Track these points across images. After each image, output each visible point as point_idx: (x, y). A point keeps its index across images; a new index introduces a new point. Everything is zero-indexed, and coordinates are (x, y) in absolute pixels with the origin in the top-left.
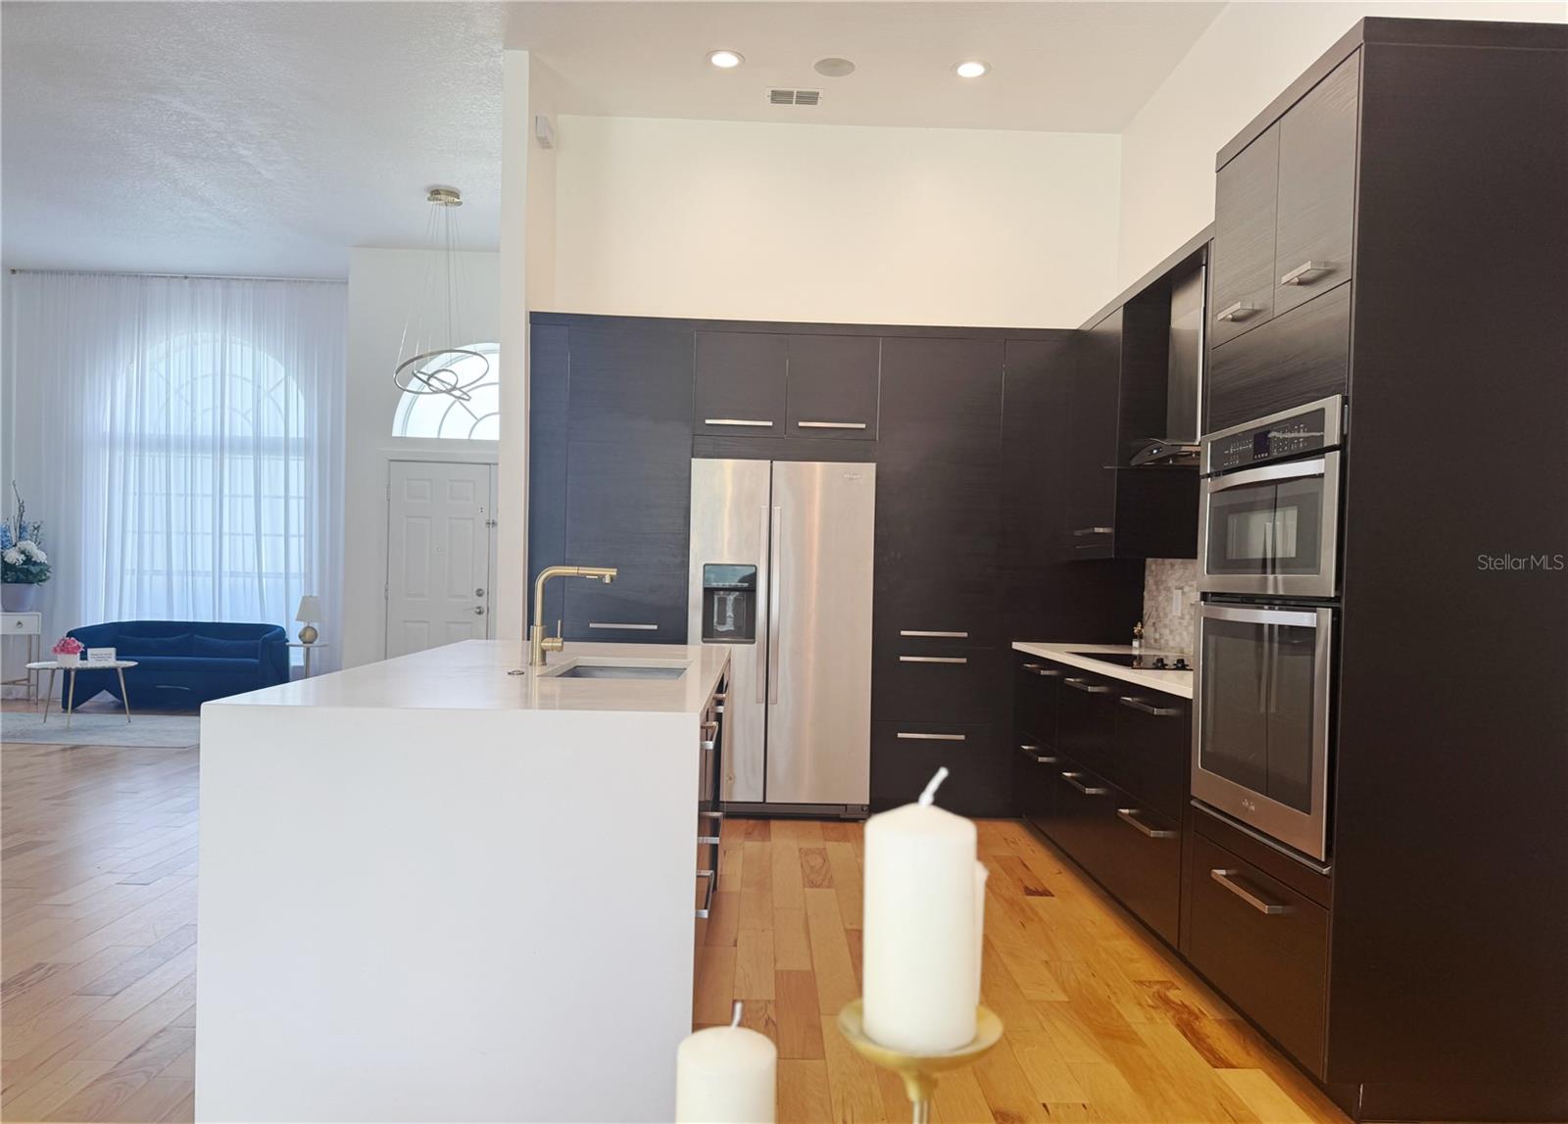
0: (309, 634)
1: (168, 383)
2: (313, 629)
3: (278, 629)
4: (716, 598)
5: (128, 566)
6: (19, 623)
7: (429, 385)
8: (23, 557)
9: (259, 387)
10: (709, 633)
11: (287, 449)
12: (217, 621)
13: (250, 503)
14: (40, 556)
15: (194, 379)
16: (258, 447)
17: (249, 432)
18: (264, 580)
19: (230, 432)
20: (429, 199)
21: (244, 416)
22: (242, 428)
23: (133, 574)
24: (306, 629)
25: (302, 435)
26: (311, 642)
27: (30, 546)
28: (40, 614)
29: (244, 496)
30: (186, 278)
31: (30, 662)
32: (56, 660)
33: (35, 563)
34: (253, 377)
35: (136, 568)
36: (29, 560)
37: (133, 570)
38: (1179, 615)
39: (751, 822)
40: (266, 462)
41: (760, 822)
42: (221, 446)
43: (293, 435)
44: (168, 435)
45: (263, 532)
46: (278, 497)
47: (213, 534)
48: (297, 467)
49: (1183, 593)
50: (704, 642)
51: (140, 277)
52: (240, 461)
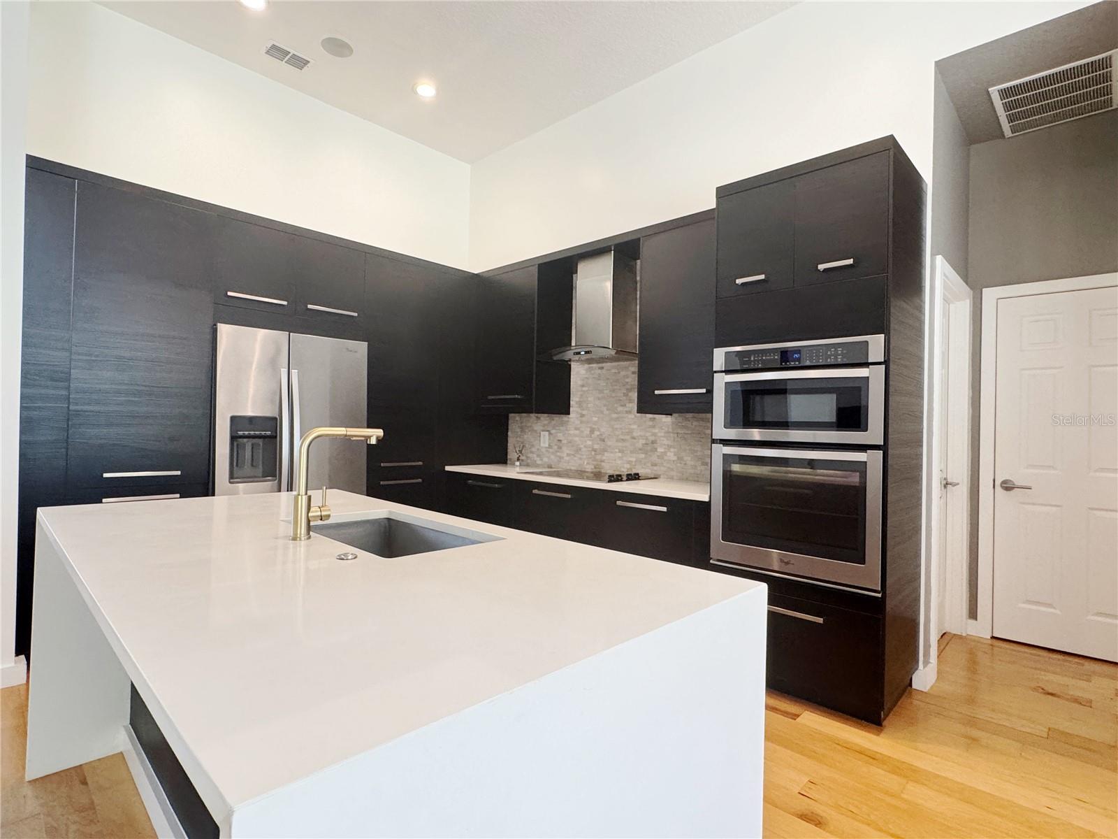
4: (235, 444)
38: (547, 446)
49: (550, 434)
50: (230, 482)
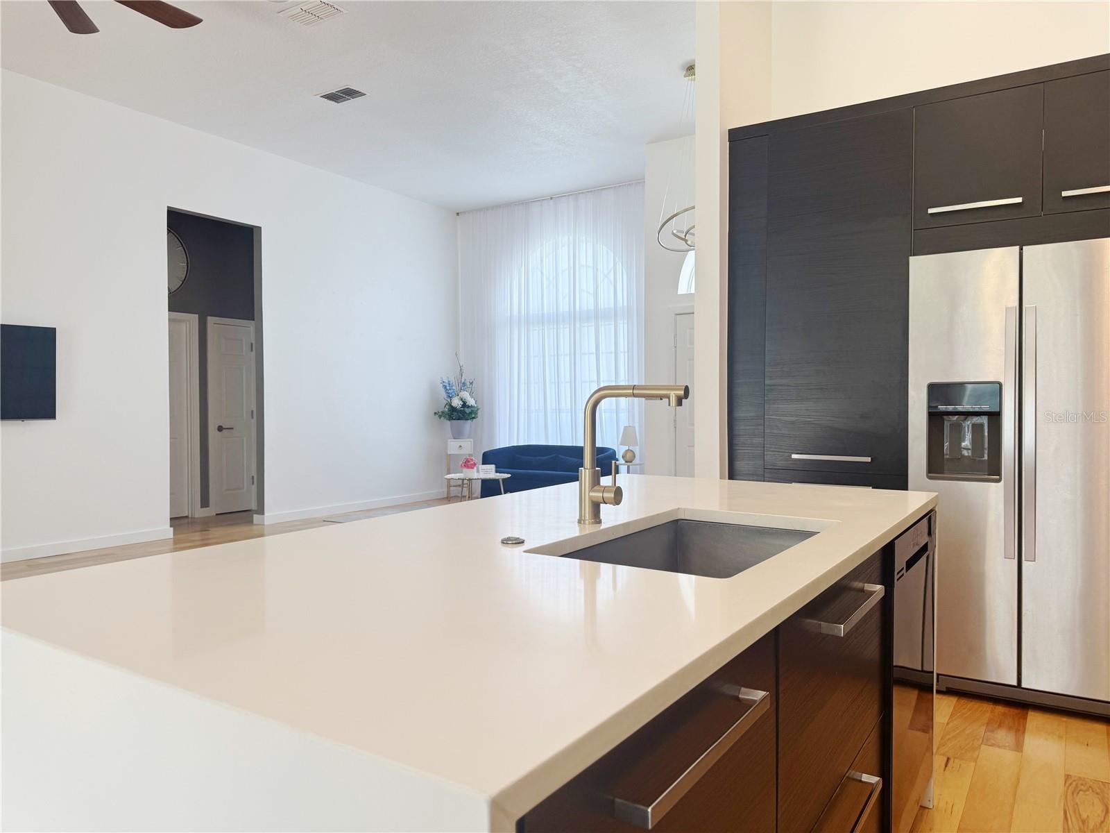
0: (629, 456)
1: (542, 273)
2: (631, 451)
3: (611, 451)
4: (947, 425)
5: (522, 407)
6: (460, 446)
7: (686, 241)
8: (461, 403)
9: (597, 270)
10: (936, 467)
11: (615, 315)
12: (574, 445)
13: (593, 357)
14: (471, 402)
15: (557, 275)
16: (597, 316)
17: (592, 307)
18: (603, 414)
19: (580, 307)
20: (685, 76)
21: (588, 292)
22: (587, 303)
23: (525, 412)
24: (627, 451)
25: (625, 304)
26: (631, 462)
27: (465, 395)
28: (472, 440)
29: (589, 354)
30: (551, 198)
31: (449, 473)
32: (462, 472)
33: (469, 407)
34: (593, 264)
35: (526, 408)
36: (465, 405)
37: (525, 410)
39: (1000, 709)
40: (603, 327)
41: (1013, 711)
42: (574, 318)
43: (620, 304)
44: (543, 314)
45: (602, 379)
46: (612, 353)
47: (571, 382)
48: (623, 327)
50: (930, 478)
51: (525, 203)
52: (586, 328)
